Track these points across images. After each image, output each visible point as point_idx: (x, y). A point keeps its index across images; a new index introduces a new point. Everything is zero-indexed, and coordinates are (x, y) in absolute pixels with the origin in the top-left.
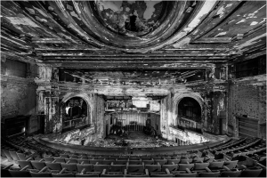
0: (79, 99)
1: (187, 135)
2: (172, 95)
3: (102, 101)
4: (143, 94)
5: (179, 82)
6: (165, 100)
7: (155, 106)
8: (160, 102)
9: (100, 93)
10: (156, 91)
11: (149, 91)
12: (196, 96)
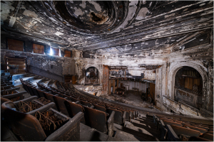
0: (94, 68)
1: (180, 108)
2: (168, 65)
3: (107, 70)
4: (136, 65)
5: (176, 50)
6: (160, 69)
7: (150, 75)
8: (155, 72)
9: (106, 64)
10: (148, 61)
11: (142, 61)
12: (196, 64)
